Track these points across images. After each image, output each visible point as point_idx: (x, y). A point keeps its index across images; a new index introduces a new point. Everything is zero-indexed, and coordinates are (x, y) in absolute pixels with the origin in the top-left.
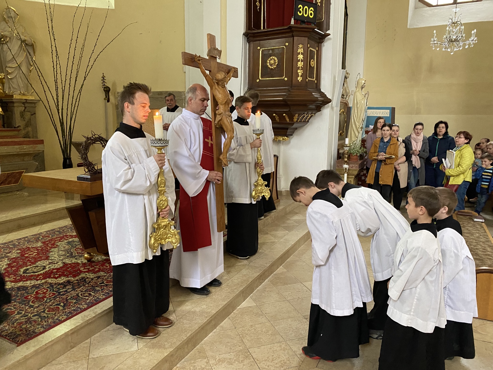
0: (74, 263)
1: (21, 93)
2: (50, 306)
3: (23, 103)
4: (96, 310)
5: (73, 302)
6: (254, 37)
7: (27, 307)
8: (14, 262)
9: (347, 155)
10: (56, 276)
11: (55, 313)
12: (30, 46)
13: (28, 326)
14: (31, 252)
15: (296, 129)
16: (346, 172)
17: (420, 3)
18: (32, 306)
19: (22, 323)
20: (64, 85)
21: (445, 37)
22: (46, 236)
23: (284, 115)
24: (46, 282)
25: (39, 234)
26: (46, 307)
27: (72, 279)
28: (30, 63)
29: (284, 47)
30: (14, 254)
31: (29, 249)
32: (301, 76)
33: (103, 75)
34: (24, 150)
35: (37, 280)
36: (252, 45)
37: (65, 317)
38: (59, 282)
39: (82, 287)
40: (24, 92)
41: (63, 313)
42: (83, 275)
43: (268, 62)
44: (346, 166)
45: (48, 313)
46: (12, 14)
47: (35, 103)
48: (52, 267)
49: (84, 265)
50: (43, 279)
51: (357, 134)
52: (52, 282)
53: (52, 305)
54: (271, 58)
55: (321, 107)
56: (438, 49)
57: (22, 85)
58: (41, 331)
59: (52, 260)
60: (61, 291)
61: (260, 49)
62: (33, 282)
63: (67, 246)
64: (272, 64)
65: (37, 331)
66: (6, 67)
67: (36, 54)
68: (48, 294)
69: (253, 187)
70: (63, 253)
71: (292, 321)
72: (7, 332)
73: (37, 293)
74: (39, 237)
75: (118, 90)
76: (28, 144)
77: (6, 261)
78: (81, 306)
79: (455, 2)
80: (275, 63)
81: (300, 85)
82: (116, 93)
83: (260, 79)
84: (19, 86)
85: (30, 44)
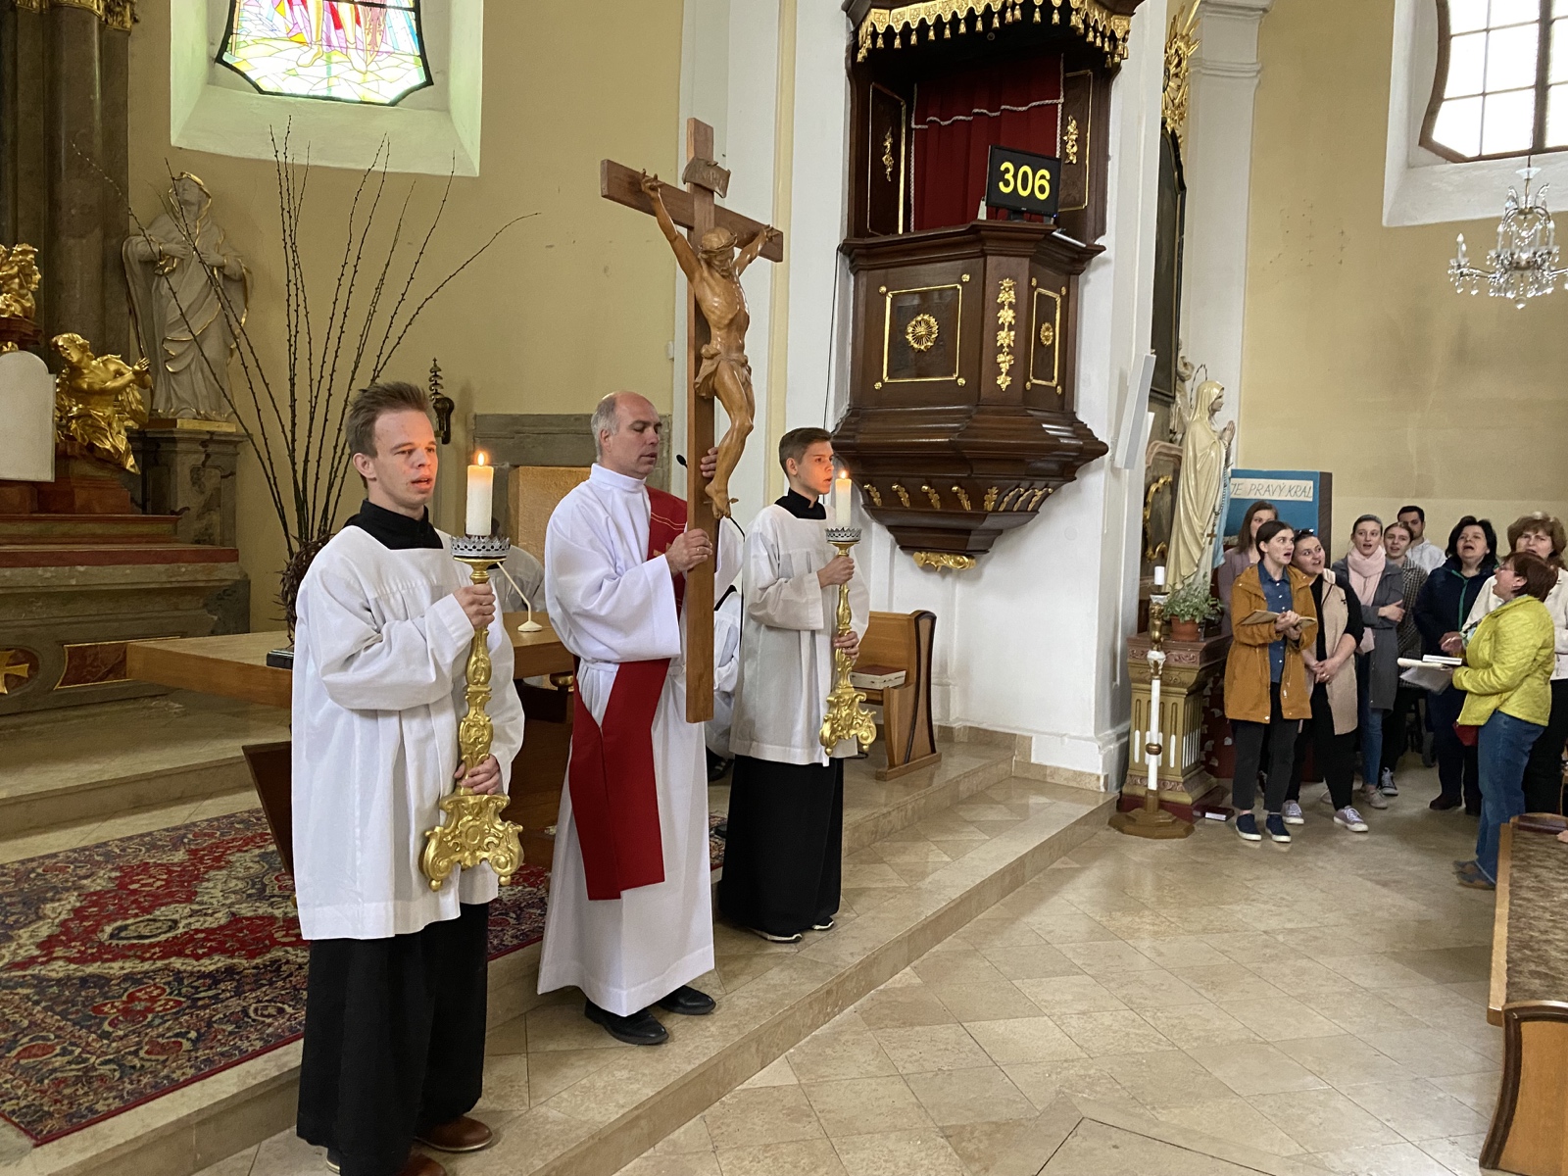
0: (261, 918)
1: (198, 413)
2: (158, 1037)
3: (204, 444)
4: (285, 1059)
5: (224, 1031)
6: (868, 257)
7: (93, 1036)
8: (94, 904)
9: (1158, 619)
10: (200, 951)
11: (167, 1059)
12: (235, 281)
13: (81, 1092)
14: (150, 877)
15: (1000, 532)
16: (1156, 673)
17: (1422, 149)
18: (106, 1035)
19: (64, 1080)
20: (314, 394)
21: (1493, 254)
22: (205, 835)
23: (955, 488)
24: (166, 968)
25: (186, 827)
26: (147, 1039)
27: (244, 962)
29: (959, 287)
30: (100, 882)
31: (146, 868)
32: (1007, 374)
33: (435, 365)
34: (180, 579)
35: (143, 960)
36: (863, 280)
37: (191, 1072)
38: (203, 969)
39: (264, 989)
40: (209, 411)
41: (189, 1060)
42: (277, 953)
43: (910, 329)
44: (1156, 655)
45: (147, 1057)
46: (192, 195)
47: (235, 444)
48: (197, 926)
50: (159, 958)
51: (1196, 554)
52: (182, 968)
53: (163, 1036)
54: (919, 318)
55: (1077, 467)
56: (1474, 292)
57: (204, 392)
58: (113, 1108)
59: (201, 903)
60: (202, 995)
61: (887, 292)
63: (256, 866)
64: (922, 337)
65: (100, 1107)
66: (165, 339)
67: (252, 302)
68: (163, 1002)
69: (823, 712)
70: (241, 885)
71: (899, 1140)
72: (18, 1104)
73: (132, 998)
74: (185, 836)
75: (478, 410)
76: (194, 562)
77: (72, 900)
78: (245, 1044)
79: (1538, 147)
80: (930, 333)
81: (1003, 399)
82: (471, 416)
83: (886, 380)
84: (195, 393)
85: (237, 278)
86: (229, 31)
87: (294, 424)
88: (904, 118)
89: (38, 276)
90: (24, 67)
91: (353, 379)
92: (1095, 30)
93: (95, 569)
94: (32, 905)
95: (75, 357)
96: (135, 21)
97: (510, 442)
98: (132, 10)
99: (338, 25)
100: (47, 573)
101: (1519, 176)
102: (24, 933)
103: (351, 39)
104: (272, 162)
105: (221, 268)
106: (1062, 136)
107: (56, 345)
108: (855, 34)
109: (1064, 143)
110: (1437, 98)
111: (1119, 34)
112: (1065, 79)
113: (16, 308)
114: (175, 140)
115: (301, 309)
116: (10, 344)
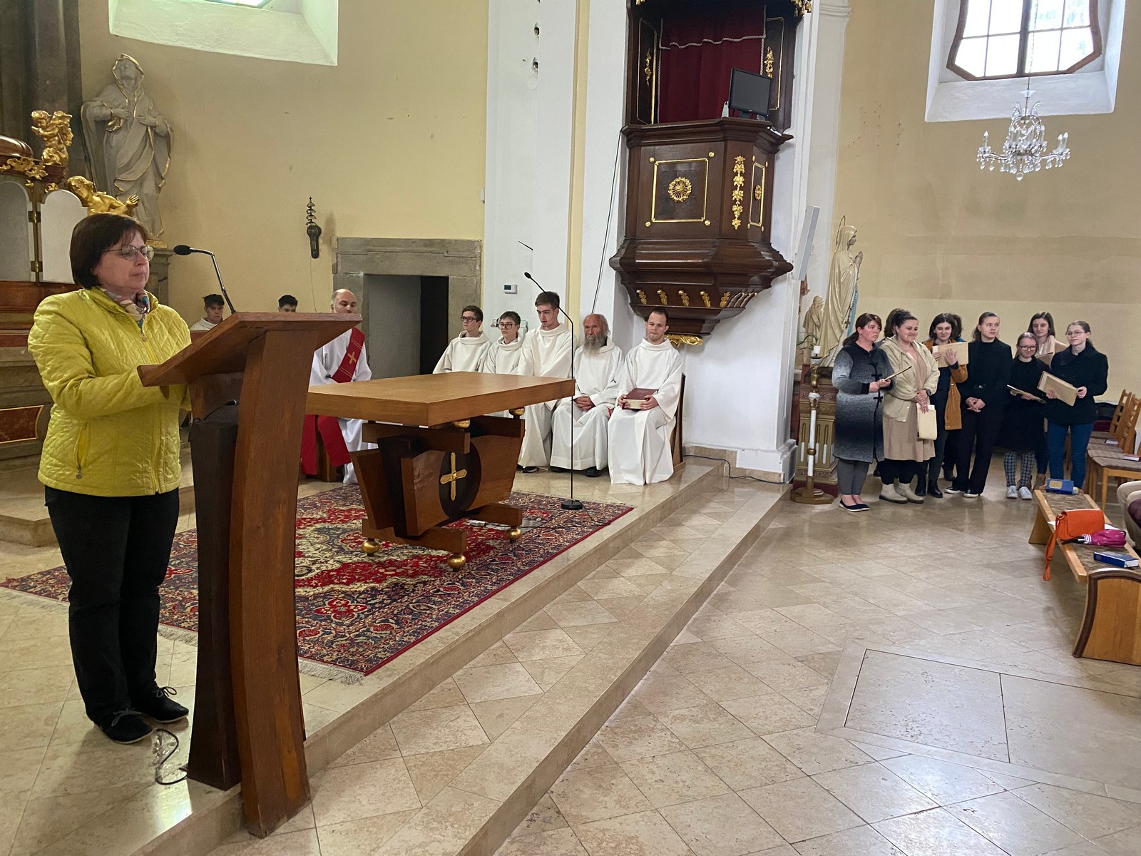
0: (359, 563)
5: (408, 618)
6: (643, 137)
7: (333, 624)
10: (343, 581)
11: (391, 633)
12: (163, 137)
13: (361, 650)
15: (718, 321)
16: (814, 406)
17: (949, 70)
18: (340, 624)
19: (343, 645)
23: (702, 293)
24: (334, 590)
26: (367, 624)
27: (377, 585)
28: (158, 174)
29: (706, 160)
32: (738, 218)
33: (311, 202)
35: (314, 587)
36: (637, 153)
38: (357, 590)
39: (407, 597)
40: (149, 233)
41: (404, 633)
42: (391, 580)
43: (671, 187)
44: (814, 395)
45: (378, 632)
47: (167, 256)
48: (324, 568)
50: (322, 586)
51: (838, 334)
53: (374, 622)
54: (678, 180)
55: (772, 279)
56: (991, 169)
57: (146, 219)
58: (387, 656)
59: (311, 557)
60: (372, 602)
61: (655, 162)
62: (310, 590)
64: (680, 192)
66: (115, 179)
68: (353, 607)
72: (331, 658)
73: (331, 605)
75: (339, 235)
78: (428, 623)
79: (1021, 73)
80: (684, 191)
81: (735, 236)
82: (334, 238)
83: (654, 220)
85: (163, 135)
88: (655, 42)
95: (84, 193)
97: (365, 257)
104: (184, 48)
105: (153, 127)
106: (764, 61)
109: (765, 65)
110: (958, 37)
112: (767, 22)
113: (56, 158)
114: (112, 29)
116: (53, 184)
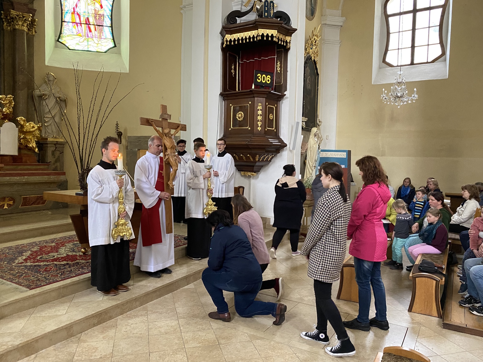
0: (74, 255)
1: (53, 136)
2: (53, 274)
3: (55, 144)
5: (67, 273)
6: (227, 97)
7: (39, 274)
8: (35, 253)
10: (60, 261)
11: (55, 277)
13: (38, 282)
14: (47, 248)
15: (262, 166)
17: (383, 63)
18: (42, 274)
19: (34, 281)
20: (85, 131)
22: (59, 240)
23: (248, 155)
24: (53, 263)
25: (54, 239)
26: (50, 274)
27: (70, 262)
28: (62, 114)
29: (248, 105)
30: (35, 249)
31: (46, 246)
32: (260, 127)
33: (117, 123)
34: (51, 180)
35: (48, 262)
36: (226, 102)
37: (60, 279)
38: (61, 264)
39: (75, 267)
40: (56, 136)
42: (78, 261)
43: (237, 115)
45: (51, 277)
46: (51, 79)
47: (63, 144)
48: (59, 256)
49: (80, 256)
50: (51, 262)
51: (311, 172)
52: (57, 263)
54: (239, 113)
55: (280, 150)
57: (55, 131)
58: (45, 284)
59: (60, 253)
60: (62, 268)
61: (232, 106)
62: (45, 263)
63: (72, 246)
64: (240, 117)
65: (42, 284)
66: (44, 117)
67: (67, 107)
68: (53, 269)
70: (68, 249)
72: (25, 284)
73: (46, 268)
74: (54, 240)
75: (129, 135)
76: (54, 175)
77: (30, 252)
78: (72, 275)
79: (412, 63)
80: (242, 116)
81: (259, 133)
82: (127, 137)
83: (232, 128)
84: (53, 131)
85: (63, 100)
86: (61, 33)
87: (79, 140)
88: (237, 60)
89: (14, 103)
90: (6, 46)
91: (95, 127)
92: (281, 41)
93: (29, 177)
94: (21, 253)
95: (22, 123)
96: (36, 32)
98: (35, 29)
99: (90, 31)
100: (17, 178)
101: (398, 74)
102: (20, 258)
103: (94, 35)
104: (73, 69)
105: (59, 98)
107: (17, 120)
108: (223, 39)
109: (277, 67)
110: (387, 50)
111: (288, 41)
112: (277, 51)
113: (8, 111)
114: (46, 64)
115: (81, 110)
116: (6, 120)
